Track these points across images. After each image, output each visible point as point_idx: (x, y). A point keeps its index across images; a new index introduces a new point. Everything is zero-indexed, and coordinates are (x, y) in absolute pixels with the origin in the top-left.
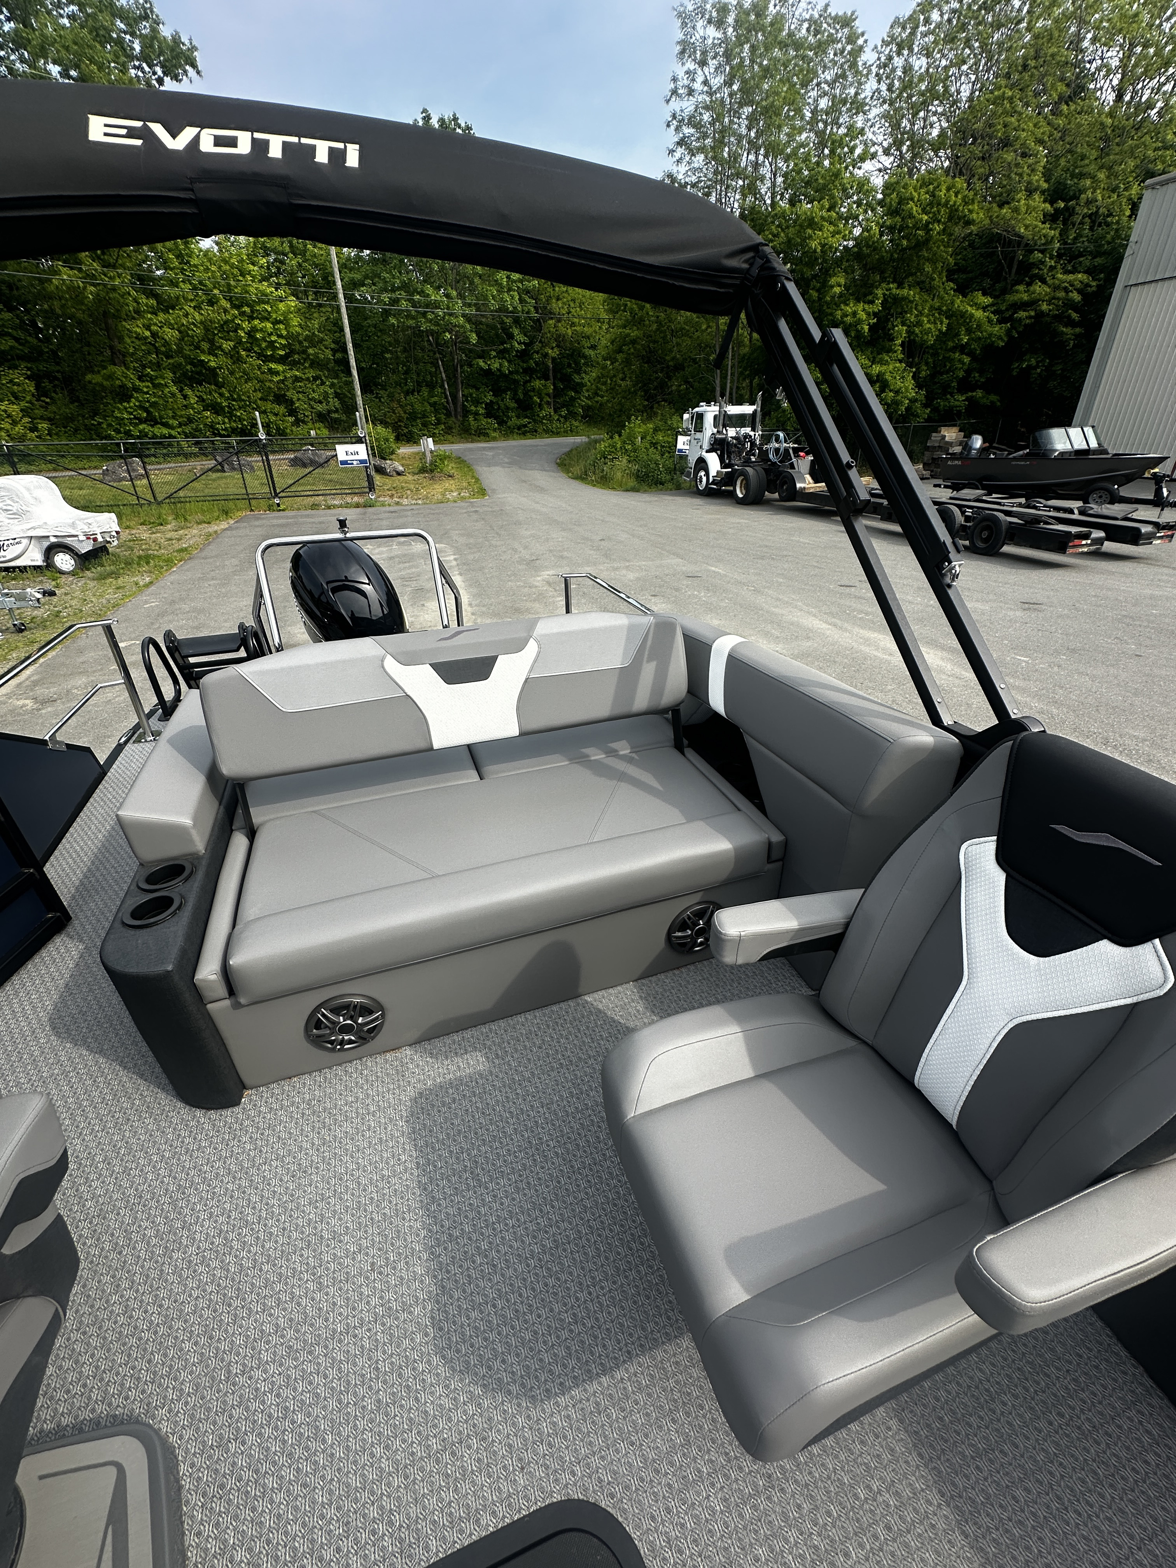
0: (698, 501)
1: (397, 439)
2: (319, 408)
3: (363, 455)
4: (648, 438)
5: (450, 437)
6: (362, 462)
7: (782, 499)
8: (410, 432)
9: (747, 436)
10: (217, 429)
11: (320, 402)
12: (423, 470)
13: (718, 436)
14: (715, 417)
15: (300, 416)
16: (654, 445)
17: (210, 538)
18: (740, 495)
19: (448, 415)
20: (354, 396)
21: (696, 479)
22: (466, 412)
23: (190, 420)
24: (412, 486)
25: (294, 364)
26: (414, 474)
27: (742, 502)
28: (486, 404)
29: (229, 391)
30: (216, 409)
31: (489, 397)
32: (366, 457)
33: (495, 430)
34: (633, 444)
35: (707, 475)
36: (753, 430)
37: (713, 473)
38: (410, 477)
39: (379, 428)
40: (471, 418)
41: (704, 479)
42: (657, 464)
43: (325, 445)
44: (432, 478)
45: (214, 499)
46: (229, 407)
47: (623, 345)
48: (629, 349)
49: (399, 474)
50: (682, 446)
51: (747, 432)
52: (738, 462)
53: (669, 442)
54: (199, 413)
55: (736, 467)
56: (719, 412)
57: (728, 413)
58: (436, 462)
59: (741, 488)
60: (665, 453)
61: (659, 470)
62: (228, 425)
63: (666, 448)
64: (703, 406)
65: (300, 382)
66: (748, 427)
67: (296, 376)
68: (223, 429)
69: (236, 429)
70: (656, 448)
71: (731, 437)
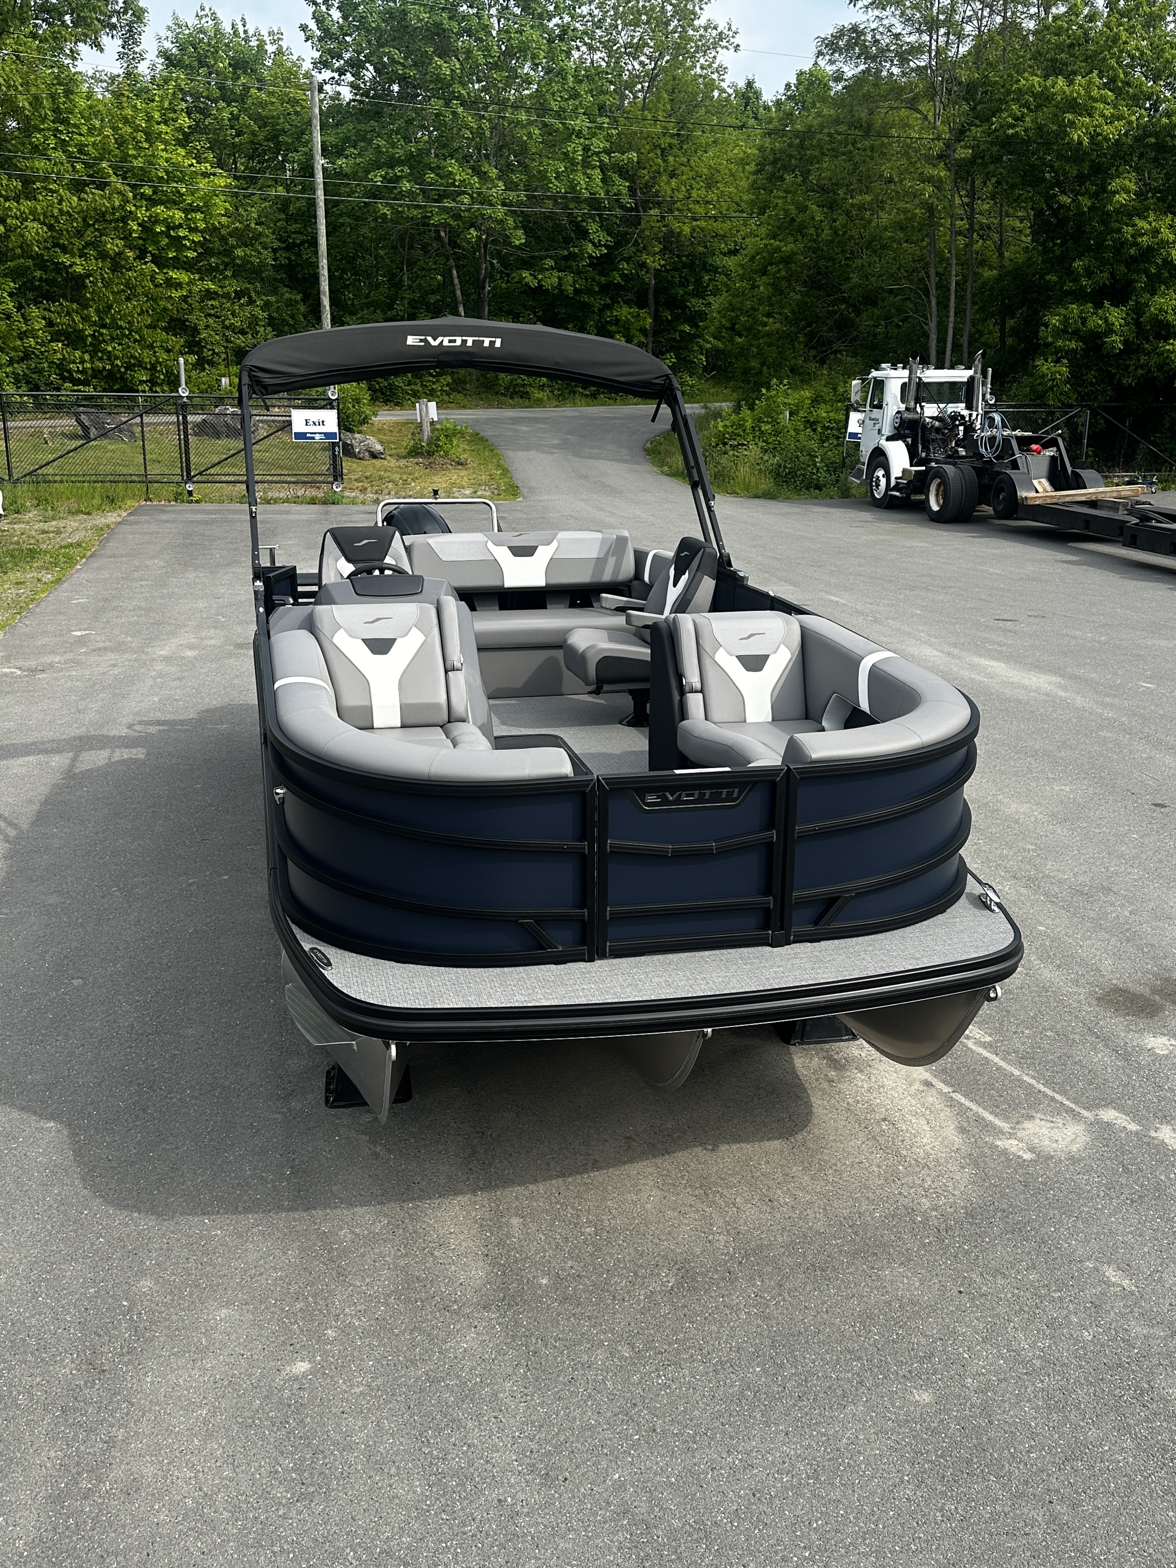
0: (866, 516)
1: (374, 399)
3: (330, 428)
4: (802, 414)
5: (459, 397)
6: (328, 435)
7: (1000, 515)
9: (955, 416)
10: (70, 371)
11: (243, 332)
12: (415, 452)
13: (906, 415)
14: (904, 386)
15: (206, 353)
16: (811, 424)
17: (102, 533)
18: (935, 508)
21: (871, 482)
23: (26, 356)
24: (397, 477)
25: (209, 272)
26: (400, 457)
27: (941, 519)
29: (98, 311)
30: (73, 339)
32: (335, 429)
34: (775, 422)
35: (887, 475)
36: (969, 407)
37: (896, 472)
38: (393, 462)
41: (883, 482)
42: (812, 457)
44: (429, 466)
46: (93, 336)
47: (771, 264)
48: (779, 270)
49: (374, 456)
50: (853, 427)
51: (959, 410)
52: (940, 456)
53: (837, 422)
54: (42, 344)
55: (933, 464)
56: (910, 378)
57: (925, 380)
58: (438, 439)
59: (937, 495)
60: (828, 438)
61: (815, 465)
62: (89, 365)
63: (832, 429)
64: (884, 369)
65: (214, 299)
66: (961, 402)
67: (208, 290)
68: (78, 371)
69: (100, 372)
70: (815, 430)
71: (931, 418)
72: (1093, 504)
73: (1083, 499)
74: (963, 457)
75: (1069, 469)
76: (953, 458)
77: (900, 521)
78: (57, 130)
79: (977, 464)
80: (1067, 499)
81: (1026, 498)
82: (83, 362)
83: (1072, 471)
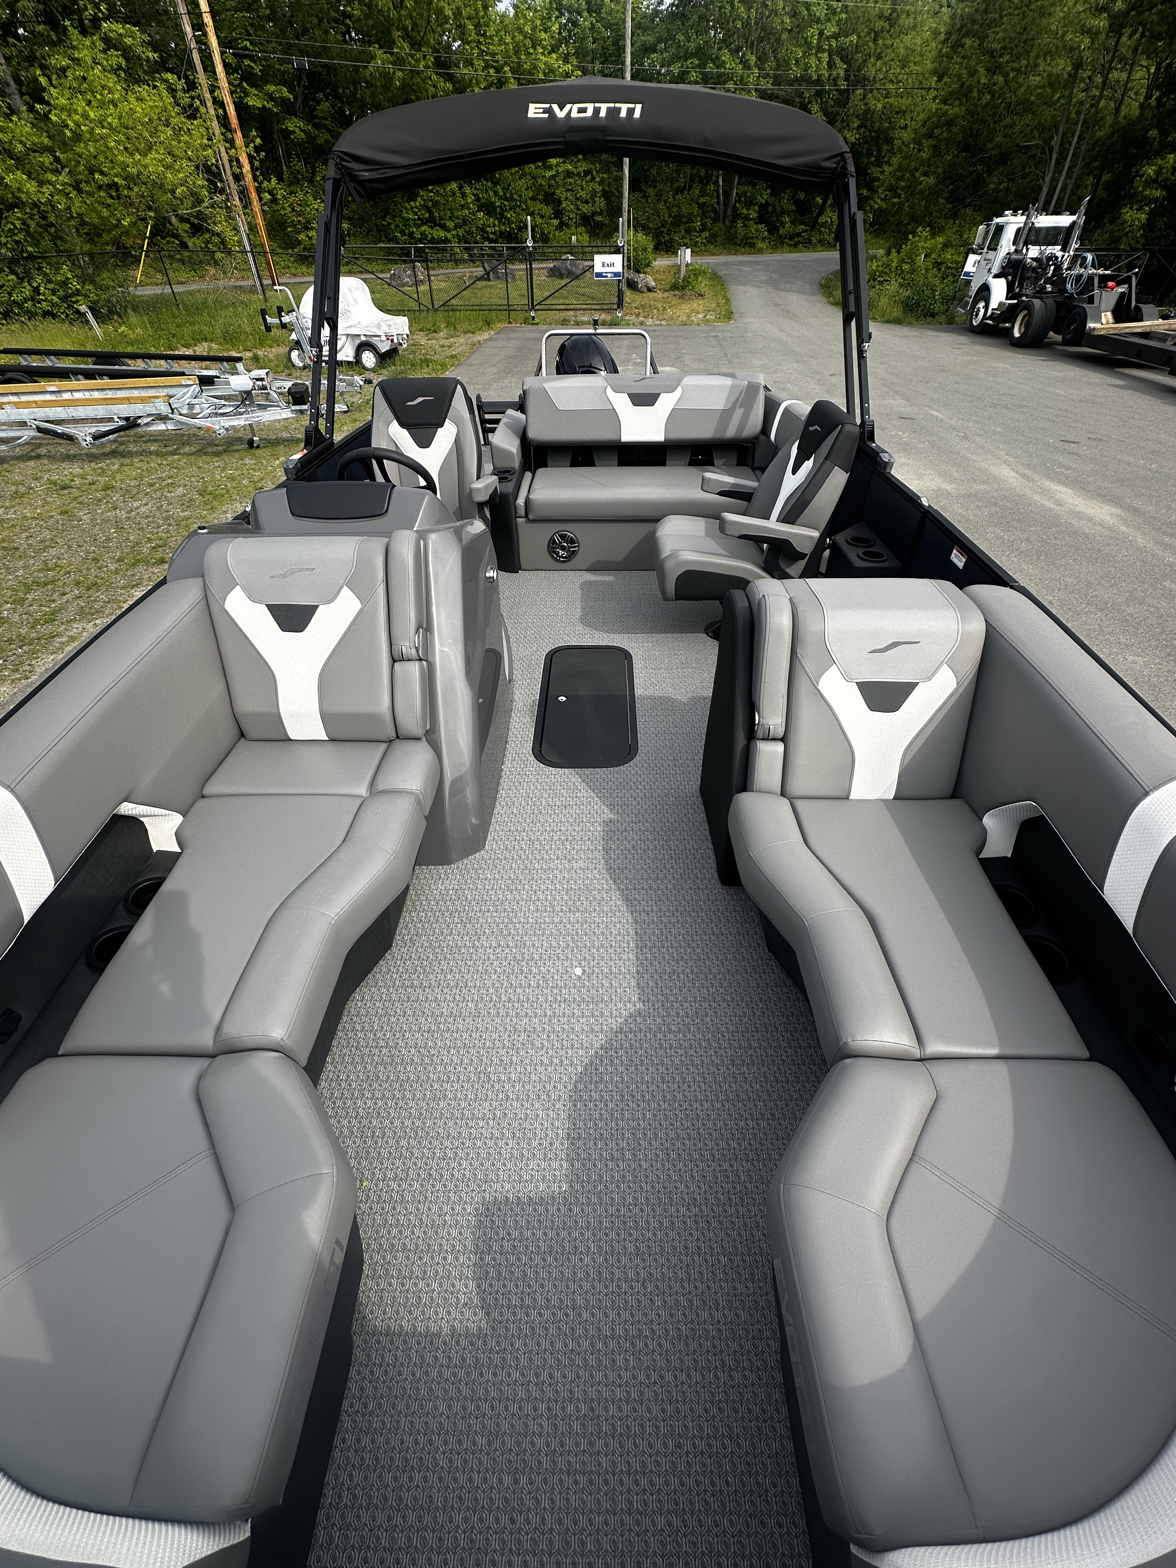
0: (964, 339)
1: (657, 248)
2: (586, 209)
3: (618, 268)
4: (933, 256)
5: (711, 247)
6: (616, 274)
7: (1065, 343)
8: (671, 241)
9: (1052, 258)
10: (487, 233)
11: (587, 202)
12: (674, 287)
13: (1014, 257)
14: (1018, 231)
15: (565, 218)
16: (938, 265)
17: (475, 347)
18: (1017, 335)
19: (715, 220)
20: (621, 194)
21: (973, 311)
22: (736, 215)
23: (465, 222)
24: (659, 305)
26: (665, 291)
27: (1019, 344)
28: (761, 206)
29: (503, 189)
30: (488, 209)
31: (764, 196)
32: (620, 270)
33: (763, 240)
34: (913, 262)
35: (986, 307)
36: (1064, 250)
37: (994, 304)
38: (660, 295)
39: (640, 236)
40: (740, 224)
41: (982, 311)
42: (934, 291)
43: (584, 253)
44: (682, 297)
45: (481, 308)
46: (500, 207)
47: (937, 128)
48: (942, 132)
49: (650, 290)
50: (969, 267)
51: (1055, 252)
52: (1029, 292)
53: (957, 262)
54: (473, 214)
55: (1024, 298)
56: (1025, 223)
57: (1037, 225)
58: (689, 277)
59: (1021, 325)
60: (947, 276)
61: (934, 297)
62: (497, 229)
63: (952, 269)
64: (1007, 216)
65: (571, 177)
66: (1058, 245)
67: (568, 170)
68: (492, 233)
69: (504, 233)
70: (939, 269)
71: (1032, 259)
72: (1145, 335)
73: (1139, 330)
74: (1049, 293)
75: (1133, 304)
76: (1040, 293)
77: (989, 345)
78: (479, 42)
79: (1060, 299)
80: (1127, 331)
81: (1094, 329)
82: (494, 226)
83: (1135, 306)
